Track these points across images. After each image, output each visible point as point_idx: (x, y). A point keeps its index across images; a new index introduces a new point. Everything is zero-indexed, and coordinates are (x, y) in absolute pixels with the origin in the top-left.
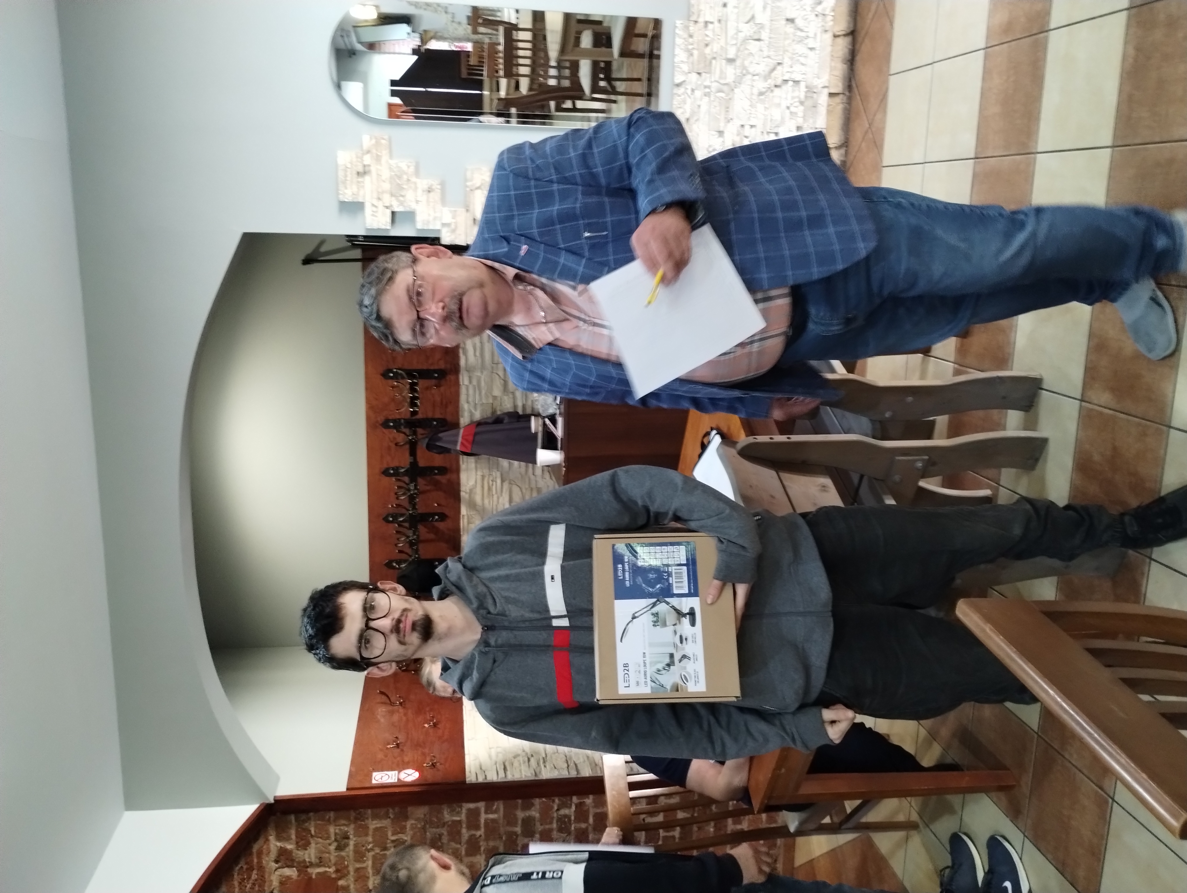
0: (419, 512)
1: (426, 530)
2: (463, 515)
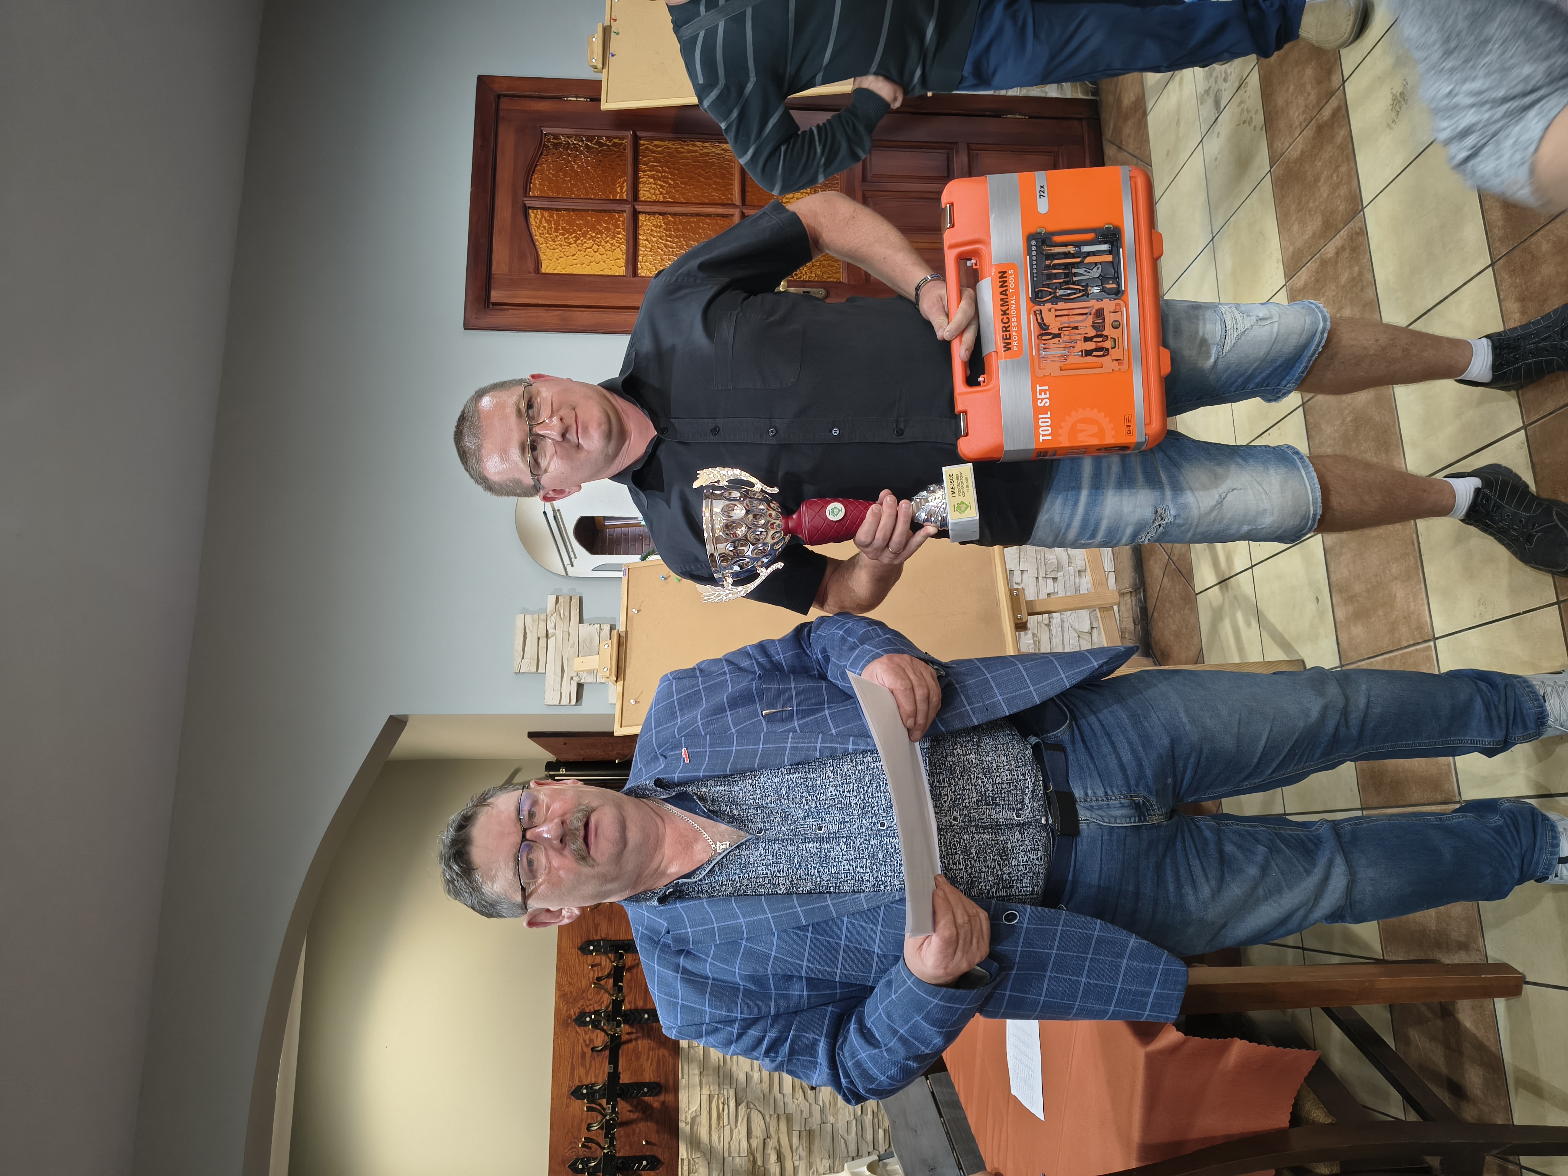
0: (619, 1152)
2: (682, 1160)
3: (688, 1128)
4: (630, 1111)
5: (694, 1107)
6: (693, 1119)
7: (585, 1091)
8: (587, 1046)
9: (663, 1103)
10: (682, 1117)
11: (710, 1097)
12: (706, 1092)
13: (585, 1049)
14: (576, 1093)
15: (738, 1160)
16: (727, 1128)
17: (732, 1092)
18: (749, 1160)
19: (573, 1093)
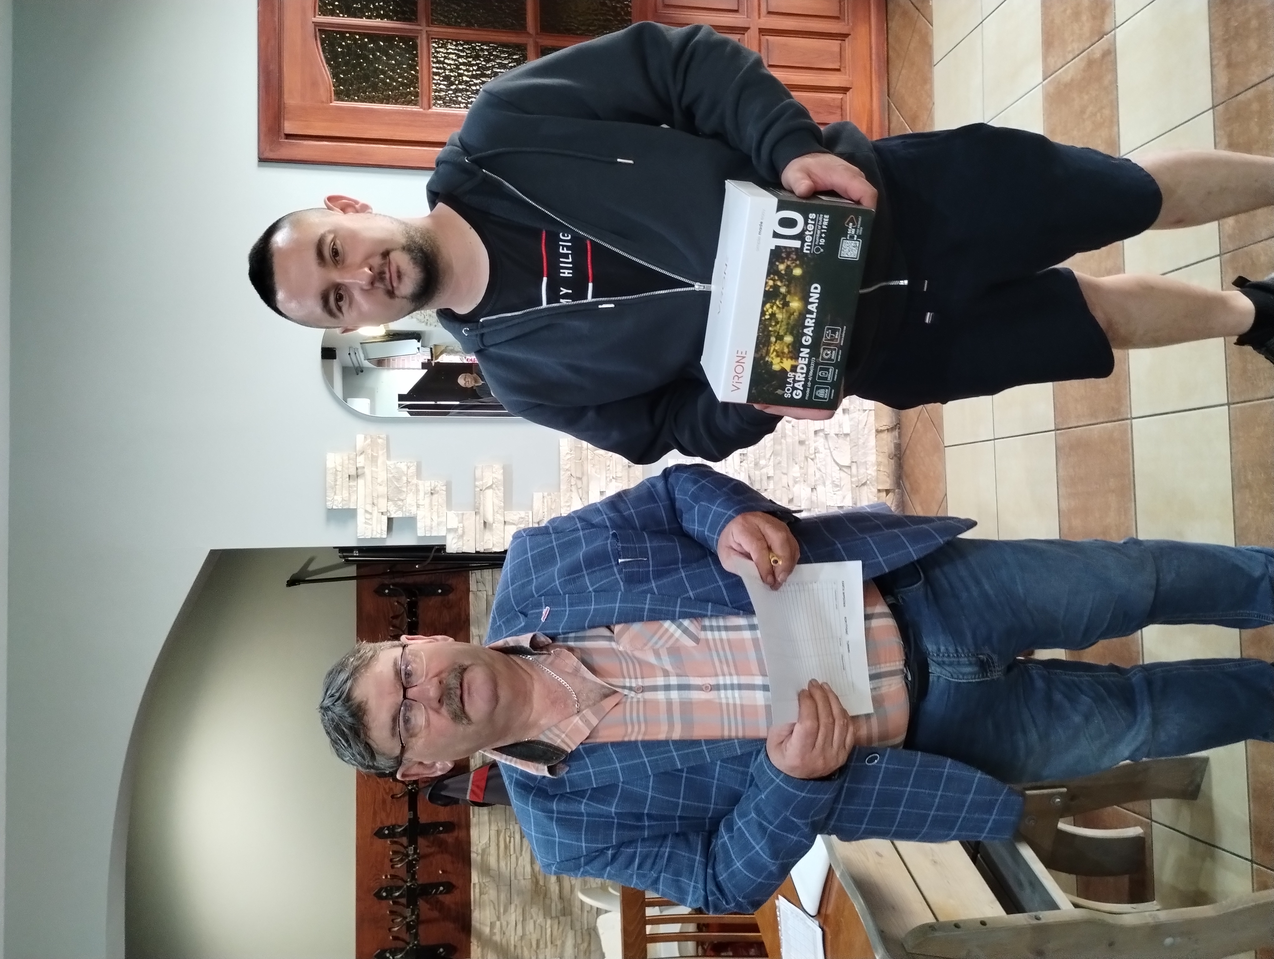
0: (420, 882)
1: (428, 906)
2: (474, 884)
3: (479, 858)
4: (428, 846)
5: (485, 840)
6: (484, 851)
7: (387, 832)
8: (387, 794)
9: (457, 838)
10: (473, 848)
11: (498, 832)
12: (494, 828)
13: (385, 796)
14: (379, 834)
15: (523, 882)
16: (513, 857)
17: (517, 827)
18: (532, 882)
19: (376, 834)
